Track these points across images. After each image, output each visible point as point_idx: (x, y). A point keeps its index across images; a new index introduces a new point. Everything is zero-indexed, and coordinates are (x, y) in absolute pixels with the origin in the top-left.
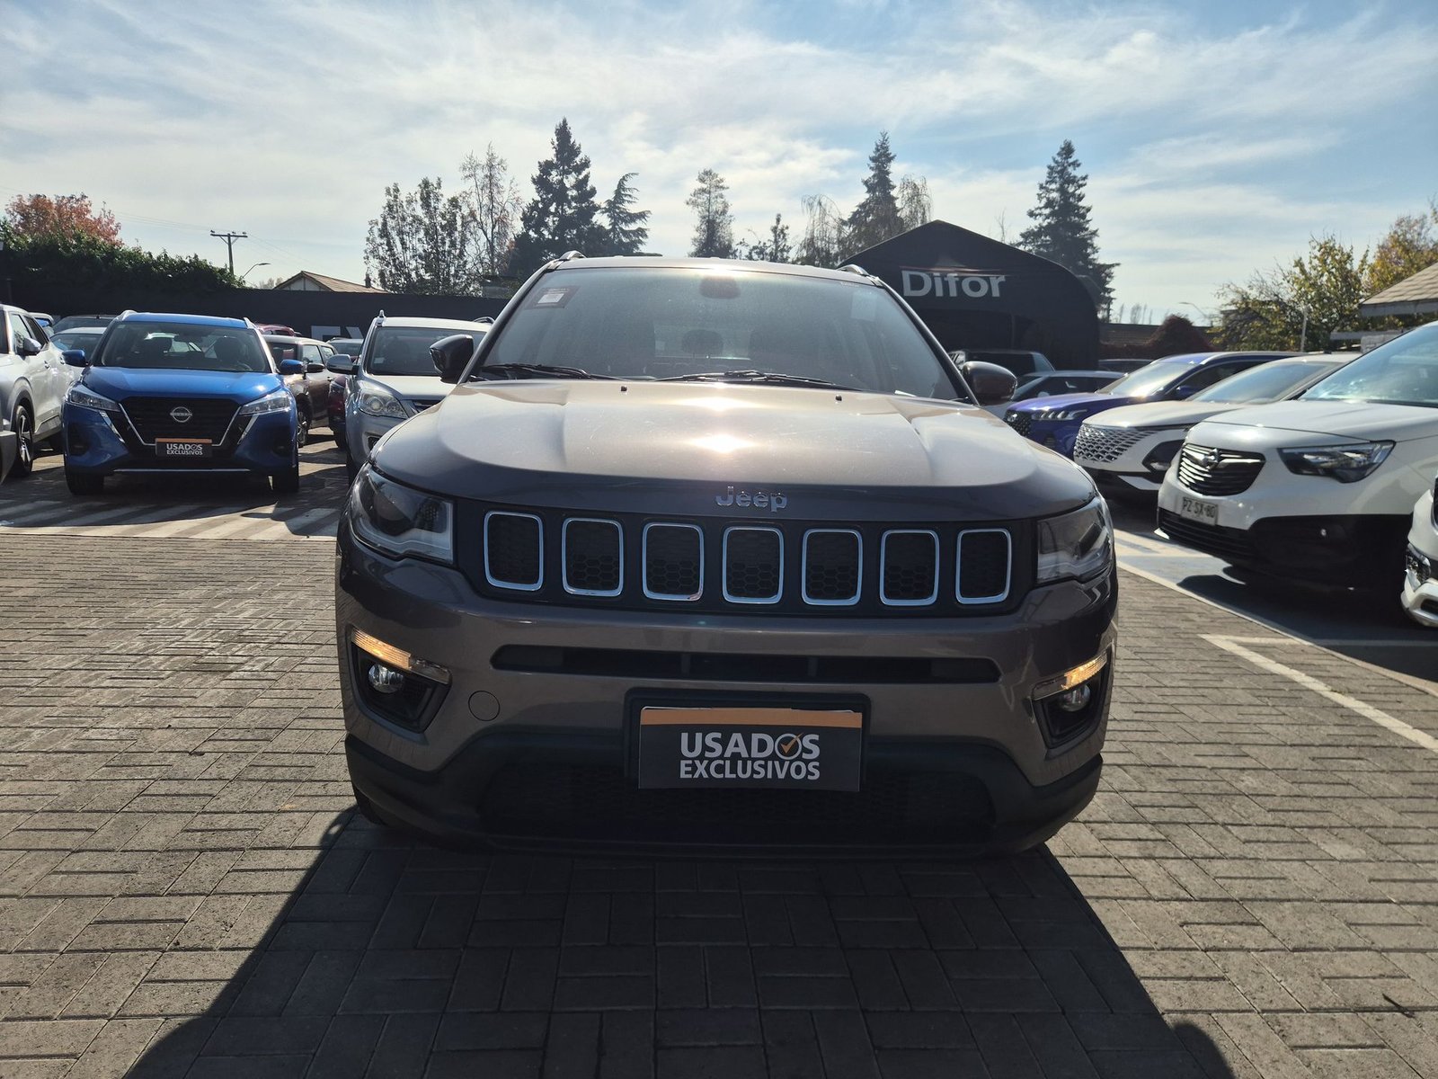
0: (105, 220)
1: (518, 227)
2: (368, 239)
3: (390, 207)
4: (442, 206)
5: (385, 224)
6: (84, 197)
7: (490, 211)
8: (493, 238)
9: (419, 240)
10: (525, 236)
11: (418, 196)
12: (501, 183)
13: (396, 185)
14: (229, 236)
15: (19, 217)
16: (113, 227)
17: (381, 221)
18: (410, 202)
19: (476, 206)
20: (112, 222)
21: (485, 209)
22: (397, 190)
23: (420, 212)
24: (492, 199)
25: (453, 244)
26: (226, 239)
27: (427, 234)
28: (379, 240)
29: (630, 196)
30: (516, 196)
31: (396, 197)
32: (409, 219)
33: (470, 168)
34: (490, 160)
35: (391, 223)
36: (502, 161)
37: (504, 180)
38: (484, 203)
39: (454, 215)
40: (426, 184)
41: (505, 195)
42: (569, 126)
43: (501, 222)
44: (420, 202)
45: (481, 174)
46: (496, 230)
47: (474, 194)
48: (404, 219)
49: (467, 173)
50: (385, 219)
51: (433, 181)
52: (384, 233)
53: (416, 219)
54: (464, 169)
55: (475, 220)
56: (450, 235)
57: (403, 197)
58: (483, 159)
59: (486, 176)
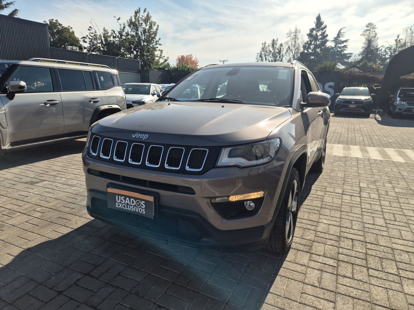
0: (195, 60)
1: (301, 49)
2: (256, 58)
3: (263, 48)
4: (278, 46)
5: (261, 53)
6: (192, 55)
7: (295, 46)
8: (294, 54)
9: (270, 57)
10: (304, 52)
11: (271, 44)
12: (299, 37)
13: (265, 42)
14: (224, 61)
15: (178, 61)
16: (197, 61)
17: (260, 53)
18: (268, 46)
19: (290, 45)
20: (197, 60)
21: (293, 45)
22: (265, 43)
23: (271, 49)
24: (295, 42)
25: (280, 57)
26: (223, 62)
27: (272, 55)
28: (259, 58)
29: (342, 35)
30: (303, 40)
31: (265, 45)
32: (268, 51)
33: (289, 34)
34: (296, 30)
35: (263, 53)
36: (299, 30)
37: (299, 35)
38: (293, 44)
39: (281, 48)
40: (274, 40)
41: (300, 40)
42: (321, 15)
43: (298, 49)
44: (271, 46)
45: (292, 35)
46: (296, 51)
47: (290, 41)
48: (266, 51)
49: (288, 35)
50: (261, 52)
51: (276, 39)
52: (261, 56)
53: (270, 51)
54: (288, 34)
55: (290, 49)
56: (279, 54)
57: (267, 45)
58: (294, 30)
59: (294, 35)
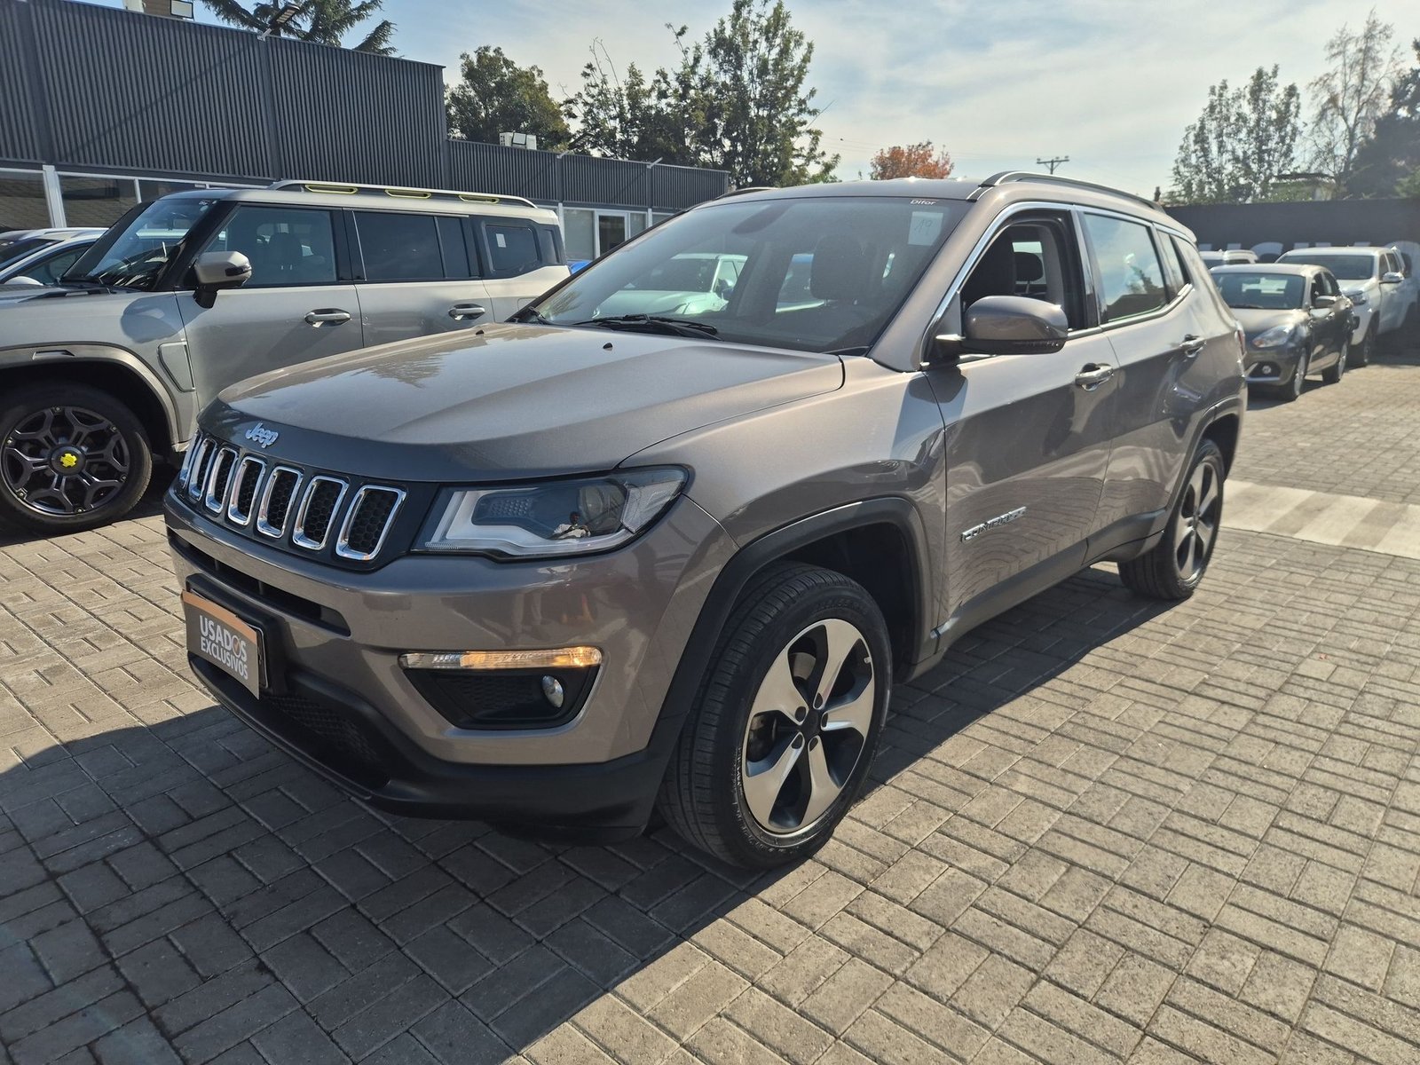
0: (941, 162)
1: (1386, 103)
2: (1181, 148)
3: (1212, 108)
4: (1276, 96)
5: (1202, 128)
6: (929, 143)
7: (1358, 92)
8: (1356, 125)
9: (1240, 140)
10: (1392, 117)
11: (1248, 90)
12: (1380, 55)
13: (1224, 81)
14: (1052, 162)
15: (879, 168)
16: (948, 167)
17: (1198, 125)
18: (1238, 97)
19: (1339, 89)
20: (947, 162)
21: (1351, 91)
22: (1224, 87)
23: (1247, 109)
24: (1363, 77)
25: (1282, 139)
26: (1049, 165)
27: (1250, 132)
28: (1193, 148)
30: (1398, 68)
31: (1221, 95)
32: (1233, 119)
33: (1337, 47)
34: (1370, 30)
35: (1212, 125)
36: (1386, 28)
37: (1384, 50)
38: (1350, 84)
39: (1287, 105)
40: (1260, 74)
41: (1383, 70)
43: (1373, 103)
44: (1248, 96)
45: (1352, 48)
46: (1363, 113)
47: (1338, 75)
48: (1227, 119)
49: (1335, 51)
50: (1202, 121)
51: (1269, 70)
52: (1201, 139)
53: (1241, 117)
54: (1332, 46)
55: (1336, 106)
56: (1280, 129)
57: (1229, 94)
58: (1359, 30)
59: (1360, 50)
